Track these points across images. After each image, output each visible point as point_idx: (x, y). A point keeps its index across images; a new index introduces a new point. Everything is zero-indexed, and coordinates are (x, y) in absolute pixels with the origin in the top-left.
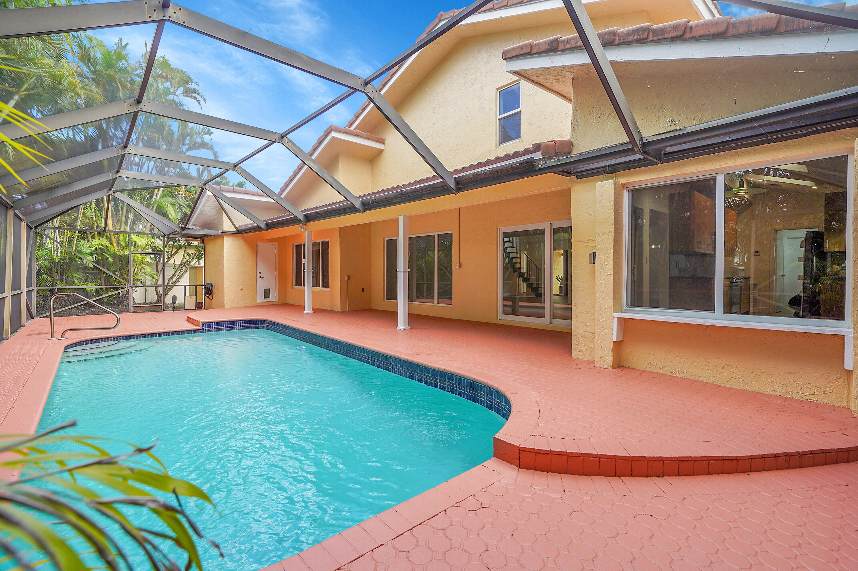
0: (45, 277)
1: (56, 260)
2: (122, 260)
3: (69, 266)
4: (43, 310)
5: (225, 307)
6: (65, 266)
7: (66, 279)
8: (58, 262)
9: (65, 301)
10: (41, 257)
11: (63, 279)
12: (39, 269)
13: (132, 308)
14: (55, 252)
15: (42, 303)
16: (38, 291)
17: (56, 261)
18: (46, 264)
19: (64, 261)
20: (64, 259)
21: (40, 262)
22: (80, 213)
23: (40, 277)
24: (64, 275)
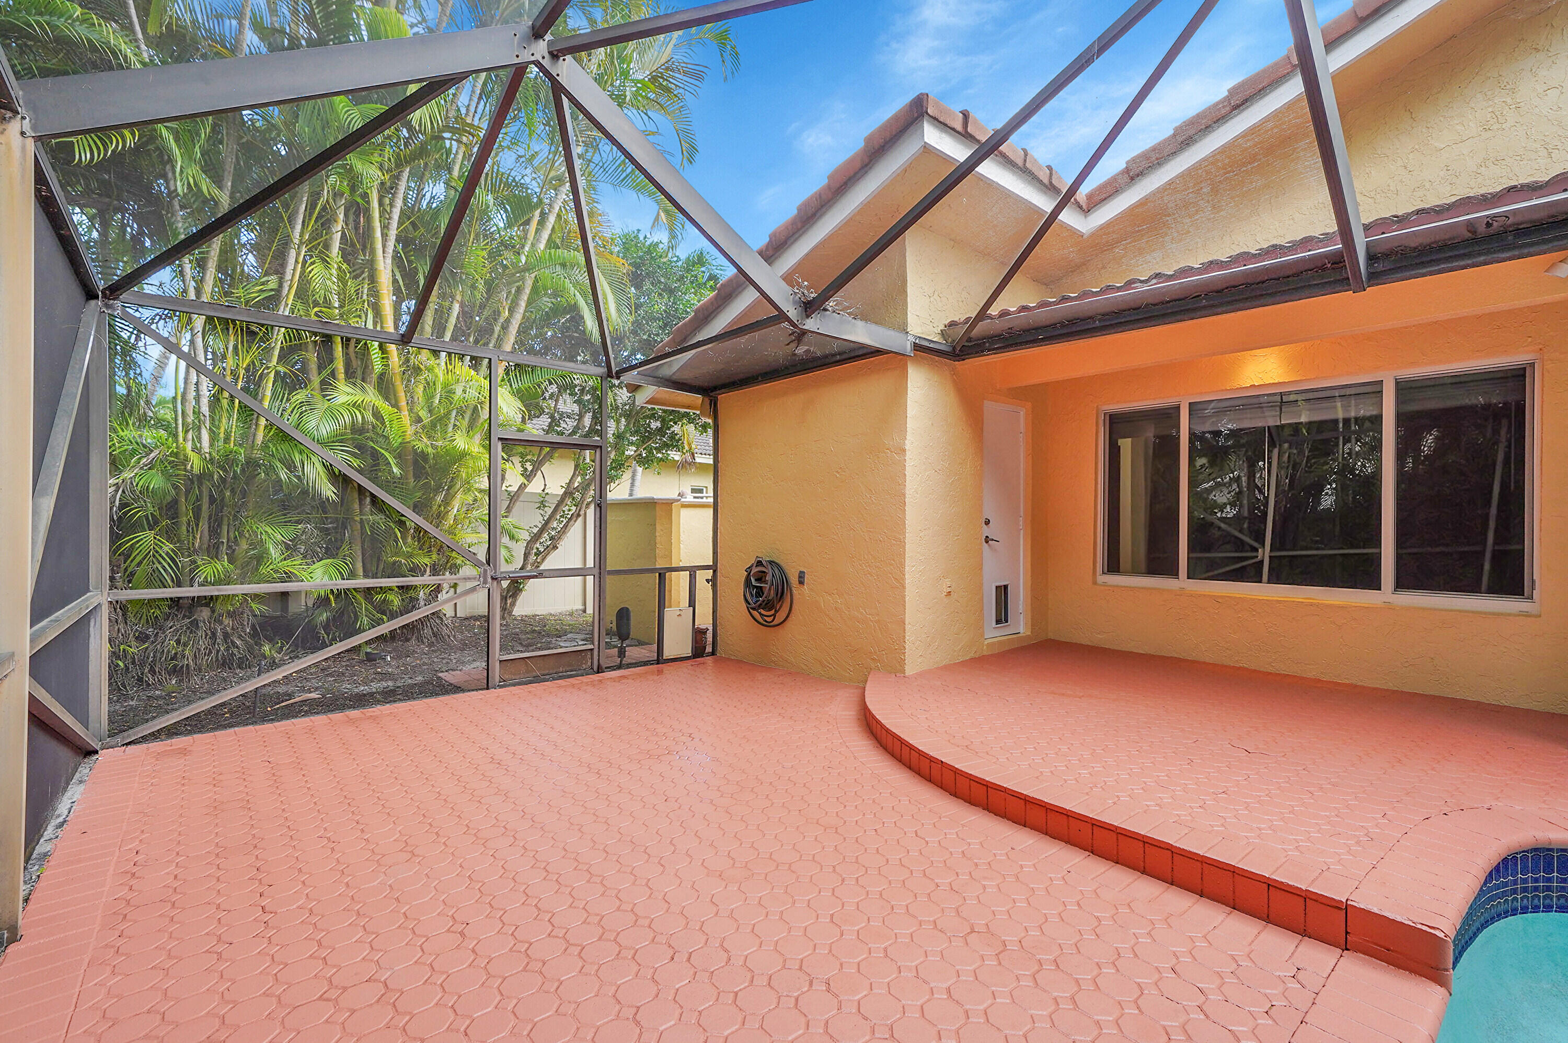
0: (147, 538)
1: (196, 463)
2: (427, 474)
3: (244, 494)
4: (140, 680)
5: (909, 671)
6: (228, 494)
7: (229, 547)
8: (203, 477)
9: (226, 636)
10: (133, 453)
11: (217, 547)
12: (123, 505)
13: (498, 664)
14: (190, 436)
15: (134, 649)
16: (121, 609)
17: (196, 471)
18: (156, 481)
19: (225, 471)
20: (228, 461)
21: (127, 475)
22: (288, 276)
23: (127, 542)
24: (225, 528)
